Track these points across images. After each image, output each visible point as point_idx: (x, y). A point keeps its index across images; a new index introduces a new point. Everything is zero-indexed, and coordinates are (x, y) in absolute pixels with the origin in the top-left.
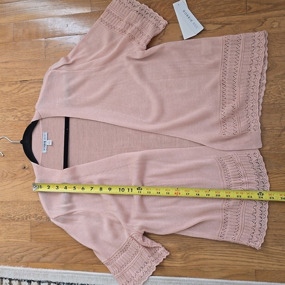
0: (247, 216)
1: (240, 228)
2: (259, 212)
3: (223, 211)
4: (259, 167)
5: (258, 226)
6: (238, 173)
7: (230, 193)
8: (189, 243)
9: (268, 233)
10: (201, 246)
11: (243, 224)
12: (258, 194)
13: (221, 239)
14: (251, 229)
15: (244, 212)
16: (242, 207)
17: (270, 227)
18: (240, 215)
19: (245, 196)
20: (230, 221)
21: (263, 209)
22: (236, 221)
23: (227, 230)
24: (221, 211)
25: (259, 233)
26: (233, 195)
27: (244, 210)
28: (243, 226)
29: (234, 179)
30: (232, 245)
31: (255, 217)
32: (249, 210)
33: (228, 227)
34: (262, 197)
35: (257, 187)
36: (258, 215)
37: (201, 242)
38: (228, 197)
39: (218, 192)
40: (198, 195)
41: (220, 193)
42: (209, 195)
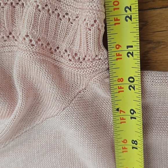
7: (118, 47)
38: (135, 49)
39: (120, 83)
40: (136, 144)
41: (122, 79)
42: (132, 112)
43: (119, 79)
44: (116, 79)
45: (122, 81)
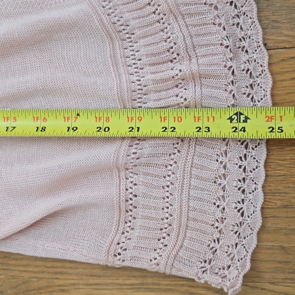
0: (196, 188)
1: (175, 226)
2: (235, 173)
3: (123, 174)
4: (236, 20)
5: (233, 217)
6: (166, 45)
7: (140, 119)
8: (26, 275)
9: (263, 244)
10: (61, 282)
11: (184, 214)
12: (231, 119)
13: (118, 263)
14: (210, 229)
15: (187, 176)
16: (180, 158)
17: (270, 224)
18: (176, 185)
19: (187, 126)
20: (145, 207)
21: (249, 163)
22: (162, 204)
23: (136, 233)
24: (115, 173)
25: (234, 239)
26: (151, 125)
27: (188, 169)
28: (184, 220)
29: (153, 69)
30: (150, 281)
31: (224, 189)
32: (203, 168)
33: (139, 222)
34: (244, 129)
35: (230, 87)
36: (231, 182)
37: (61, 273)
38: (135, 133)
39: (105, 119)
40: (41, 131)
41: (109, 121)
42: (75, 129)
43: (109, 118)
44: (109, 115)
45: (106, 121)
